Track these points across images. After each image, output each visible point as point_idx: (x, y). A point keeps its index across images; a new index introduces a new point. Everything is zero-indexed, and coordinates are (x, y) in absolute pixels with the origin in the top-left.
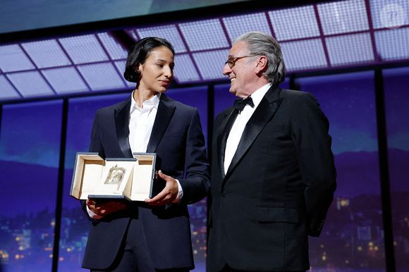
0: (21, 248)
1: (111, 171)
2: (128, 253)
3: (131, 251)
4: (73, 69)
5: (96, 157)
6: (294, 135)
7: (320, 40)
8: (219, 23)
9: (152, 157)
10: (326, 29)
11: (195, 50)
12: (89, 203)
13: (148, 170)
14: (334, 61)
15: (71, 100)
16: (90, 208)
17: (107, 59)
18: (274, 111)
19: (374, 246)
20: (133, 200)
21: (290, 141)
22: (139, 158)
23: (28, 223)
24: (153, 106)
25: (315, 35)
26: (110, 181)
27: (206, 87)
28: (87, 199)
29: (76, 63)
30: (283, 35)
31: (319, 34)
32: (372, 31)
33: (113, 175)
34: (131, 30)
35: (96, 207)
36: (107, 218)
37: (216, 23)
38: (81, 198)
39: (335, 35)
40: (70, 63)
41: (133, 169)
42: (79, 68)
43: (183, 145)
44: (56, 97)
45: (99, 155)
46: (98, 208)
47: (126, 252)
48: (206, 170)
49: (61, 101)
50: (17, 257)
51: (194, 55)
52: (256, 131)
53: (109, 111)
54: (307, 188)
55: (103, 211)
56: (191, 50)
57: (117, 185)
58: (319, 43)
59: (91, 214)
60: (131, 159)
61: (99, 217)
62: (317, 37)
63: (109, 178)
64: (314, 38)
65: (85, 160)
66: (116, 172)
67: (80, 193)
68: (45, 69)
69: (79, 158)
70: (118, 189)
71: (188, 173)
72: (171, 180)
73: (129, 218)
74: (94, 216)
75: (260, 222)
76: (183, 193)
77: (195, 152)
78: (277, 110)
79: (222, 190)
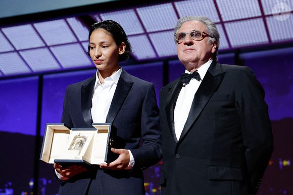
1: (75, 138)
4: (46, 50)
5: (62, 127)
6: (238, 104)
7: (261, 20)
8: (172, 7)
9: (108, 127)
10: (267, 10)
11: (151, 31)
12: (56, 167)
13: (105, 137)
14: (274, 37)
15: (45, 77)
16: (57, 171)
17: (75, 40)
18: (218, 83)
20: (92, 163)
21: (234, 109)
22: (98, 128)
23: (10, 184)
24: (113, 82)
25: (257, 15)
26: (73, 147)
27: (161, 63)
28: (54, 163)
29: (49, 44)
30: (228, 16)
31: (260, 14)
33: (76, 143)
34: (95, 14)
35: (61, 170)
36: (72, 179)
37: (169, 7)
38: (49, 163)
40: (44, 45)
41: (94, 136)
42: (52, 49)
44: (32, 74)
45: (64, 125)
46: (63, 171)
48: (159, 138)
49: (37, 78)
51: (150, 35)
53: (77, 86)
54: (248, 150)
55: (68, 174)
56: (148, 31)
57: (78, 151)
58: (260, 22)
59: (59, 176)
62: (259, 17)
63: (72, 144)
64: (256, 18)
65: (54, 130)
66: (78, 140)
67: (50, 158)
68: (23, 50)
69: (49, 128)
70: (79, 155)
71: (144, 140)
72: (124, 152)
73: (90, 179)
74: (62, 178)
75: (210, 180)
76: (134, 161)
77: (150, 122)
78: (221, 82)
79: (176, 153)
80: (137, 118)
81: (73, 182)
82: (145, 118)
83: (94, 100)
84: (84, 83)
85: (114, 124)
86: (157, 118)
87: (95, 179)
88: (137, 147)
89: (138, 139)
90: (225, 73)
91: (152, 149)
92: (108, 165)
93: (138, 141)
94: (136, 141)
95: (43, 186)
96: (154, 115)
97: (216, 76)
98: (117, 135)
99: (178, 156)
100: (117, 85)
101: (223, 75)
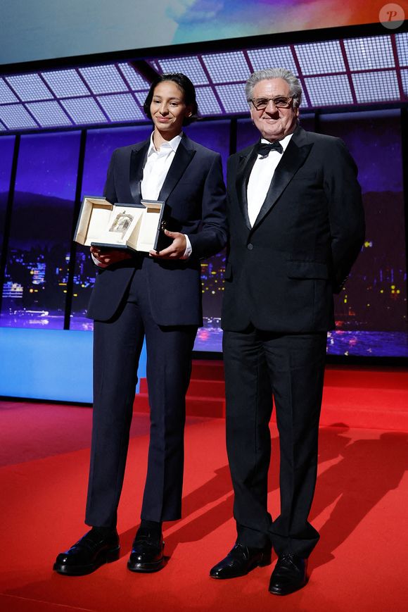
0: (35, 282)
1: (118, 217)
2: (132, 304)
3: (135, 303)
4: (92, 99)
5: (104, 202)
6: (327, 184)
7: (346, 76)
8: (243, 55)
9: (161, 206)
10: (352, 65)
11: (218, 82)
12: (92, 250)
13: (156, 217)
14: (360, 98)
15: (88, 131)
17: (127, 89)
18: (304, 157)
19: (395, 290)
20: (138, 249)
21: (321, 190)
22: (148, 205)
23: (43, 257)
24: (171, 150)
25: (341, 71)
26: (115, 228)
27: (228, 121)
29: (95, 93)
30: (308, 70)
31: (344, 70)
32: (398, 69)
33: (119, 223)
34: (152, 61)
35: (99, 255)
36: (112, 267)
37: (239, 55)
38: (85, 245)
39: (362, 72)
40: (89, 94)
41: (142, 216)
42: (98, 98)
43: (200, 193)
44: (74, 127)
45: (106, 199)
46: (102, 256)
47: (128, 304)
48: (224, 222)
49: (79, 132)
50: (31, 291)
51: (216, 87)
52: (286, 178)
53: (126, 150)
55: (107, 260)
56: (214, 82)
57: (120, 234)
58: (344, 79)
59: (96, 262)
60: (140, 206)
61: (105, 266)
62: (343, 73)
63: (115, 224)
64: (340, 74)
65: (93, 204)
66: (122, 219)
67: (86, 239)
68: (63, 99)
69: (86, 202)
70: (122, 238)
71: (204, 224)
72: (179, 236)
73: (133, 269)
74: (99, 264)
75: (290, 278)
76: (191, 249)
77: (213, 201)
78: (307, 156)
79: (249, 242)
80: (197, 197)
81: (113, 270)
82: (207, 196)
83: (146, 171)
84: (136, 147)
85: (168, 204)
86: (223, 197)
87: (141, 269)
88: (195, 232)
89: (197, 222)
90: (313, 144)
91: (214, 234)
92: (158, 253)
93: (197, 224)
94: (194, 224)
95: (81, 261)
96: (219, 194)
97: (302, 147)
98: (172, 216)
99: (250, 246)
100: (176, 153)
101: (310, 147)
